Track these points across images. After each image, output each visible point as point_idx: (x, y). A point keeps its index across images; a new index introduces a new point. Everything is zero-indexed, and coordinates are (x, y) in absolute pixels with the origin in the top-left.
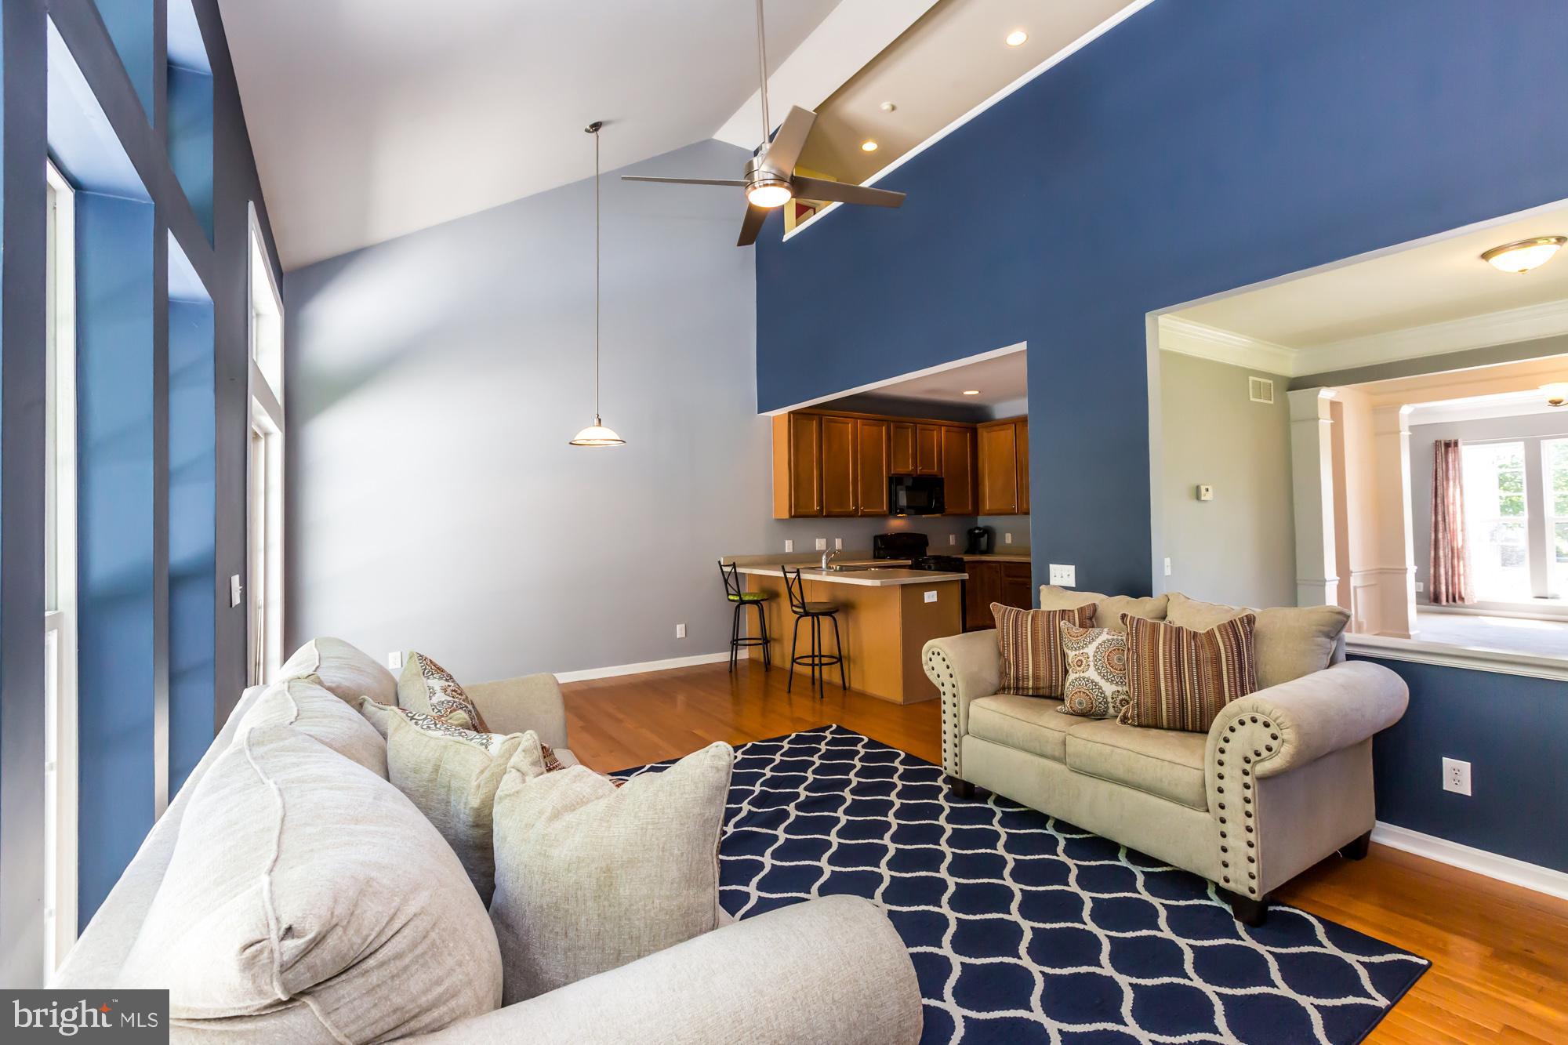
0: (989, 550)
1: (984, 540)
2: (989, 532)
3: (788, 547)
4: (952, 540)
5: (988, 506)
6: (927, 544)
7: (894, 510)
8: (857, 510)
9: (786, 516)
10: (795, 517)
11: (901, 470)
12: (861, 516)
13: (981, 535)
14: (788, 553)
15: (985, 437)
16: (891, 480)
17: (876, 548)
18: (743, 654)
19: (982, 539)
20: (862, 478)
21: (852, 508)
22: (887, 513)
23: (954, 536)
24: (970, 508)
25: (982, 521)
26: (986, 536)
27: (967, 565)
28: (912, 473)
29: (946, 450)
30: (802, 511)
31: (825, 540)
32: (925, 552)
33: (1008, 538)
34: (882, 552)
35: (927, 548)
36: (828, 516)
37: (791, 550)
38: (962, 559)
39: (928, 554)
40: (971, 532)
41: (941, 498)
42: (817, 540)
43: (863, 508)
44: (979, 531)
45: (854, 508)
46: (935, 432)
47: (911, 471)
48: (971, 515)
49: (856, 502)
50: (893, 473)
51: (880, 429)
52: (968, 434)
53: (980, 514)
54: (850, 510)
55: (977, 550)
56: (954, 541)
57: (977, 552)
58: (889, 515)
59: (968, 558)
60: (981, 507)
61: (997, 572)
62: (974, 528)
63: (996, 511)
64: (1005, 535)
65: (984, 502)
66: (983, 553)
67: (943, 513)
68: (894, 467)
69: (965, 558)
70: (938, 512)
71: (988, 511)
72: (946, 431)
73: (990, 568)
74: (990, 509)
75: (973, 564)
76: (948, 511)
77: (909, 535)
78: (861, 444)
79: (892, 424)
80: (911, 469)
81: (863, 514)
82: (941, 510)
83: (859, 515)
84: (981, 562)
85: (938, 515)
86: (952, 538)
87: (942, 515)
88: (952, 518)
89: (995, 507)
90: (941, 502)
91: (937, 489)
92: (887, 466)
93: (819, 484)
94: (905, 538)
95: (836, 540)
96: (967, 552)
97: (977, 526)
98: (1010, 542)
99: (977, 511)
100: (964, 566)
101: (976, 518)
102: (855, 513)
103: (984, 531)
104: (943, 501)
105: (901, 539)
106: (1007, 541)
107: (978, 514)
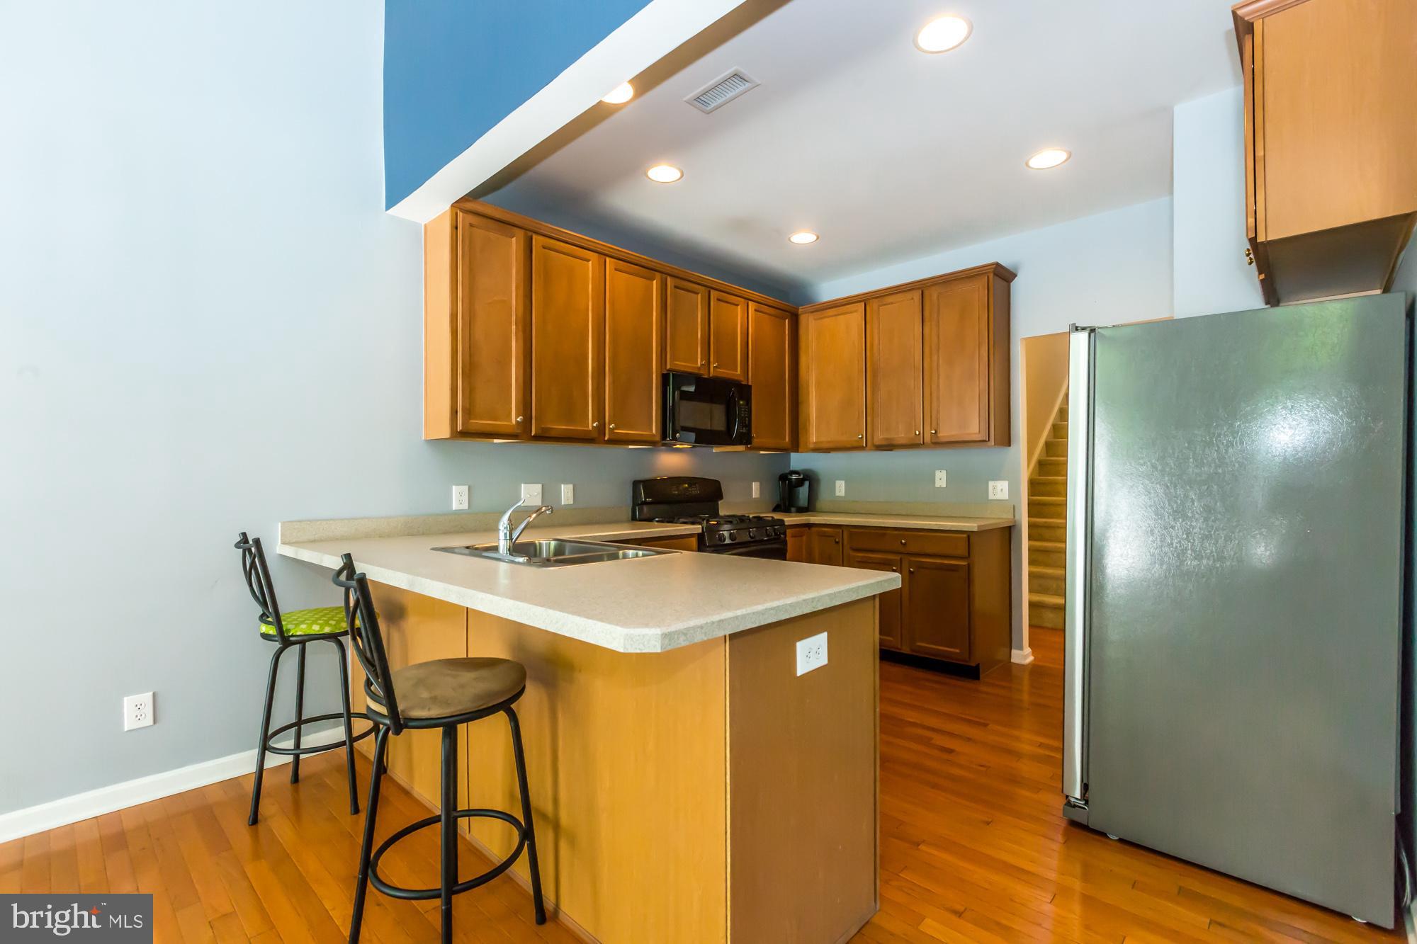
0: (809, 508)
1: (803, 491)
2: (809, 477)
3: (458, 499)
4: (756, 489)
5: (813, 436)
6: (721, 497)
7: (668, 435)
8: (601, 429)
9: (445, 432)
10: (466, 434)
11: (682, 365)
12: (610, 441)
13: (800, 483)
14: (458, 513)
15: (811, 327)
16: (665, 378)
17: (636, 503)
18: (272, 761)
19: (801, 489)
20: (613, 367)
21: (592, 424)
22: (658, 438)
23: (758, 484)
24: (787, 440)
25: (798, 461)
26: (807, 483)
27: (788, 531)
29: (755, 340)
30: (479, 423)
31: (540, 486)
32: (717, 508)
33: (840, 488)
34: (645, 508)
35: (720, 502)
36: (540, 438)
37: (465, 506)
38: (783, 521)
39: (722, 513)
40: (784, 477)
41: (747, 419)
42: (523, 485)
43: (611, 427)
44: (794, 477)
45: (595, 425)
46: (739, 307)
47: (699, 368)
48: (787, 451)
49: (599, 414)
50: (668, 367)
51: (649, 282)
52: (787, 321)
53: (800, 450)
54: (586, 429)
55: (793, 507)
56: (758, 492)
57: (793, 509)
58: (660, 444)
59: (790, 519)
60: (802, 439)
61: (837, 543)
62: (787, 471)
63: (825, 446)
64: (835, 483)
65: (807, 431)
66: (801, 510)
67: (747, 445)
68: (673, 358)
69: (786, 519)
70: (741, 444)
71: (812, 446)
72: (756, 310)
73: (824, 535)
74: (815, 443)
75: (798, 529)
76: (756, 442)
77: (692, 481)
78: (612, 304)
79: (669, 279)
80: (699, 364)
81: (613, 437)
82: (745, 439)
83: (606, 439)
84: (809, 526)
85: (741, 448)
86: (755, 486)
87: (747, 448)
88: (762, 452)
89: (823, 439)
90: (746, 426)
91: (741, 402)
92: (659, 353)
93: (521, 371)
94: (686, 485)
95: (562, 486)
96: (777, 509)
97: (791, 469)
98: (842, 494)
99: (795, 446)
100: (785, 534)
101: (793, 456)
102: (595, 435)
103: (801, 477)
104: (749, 426)
105: (681, 488)
106: (838, 494)
107: (797, 451)
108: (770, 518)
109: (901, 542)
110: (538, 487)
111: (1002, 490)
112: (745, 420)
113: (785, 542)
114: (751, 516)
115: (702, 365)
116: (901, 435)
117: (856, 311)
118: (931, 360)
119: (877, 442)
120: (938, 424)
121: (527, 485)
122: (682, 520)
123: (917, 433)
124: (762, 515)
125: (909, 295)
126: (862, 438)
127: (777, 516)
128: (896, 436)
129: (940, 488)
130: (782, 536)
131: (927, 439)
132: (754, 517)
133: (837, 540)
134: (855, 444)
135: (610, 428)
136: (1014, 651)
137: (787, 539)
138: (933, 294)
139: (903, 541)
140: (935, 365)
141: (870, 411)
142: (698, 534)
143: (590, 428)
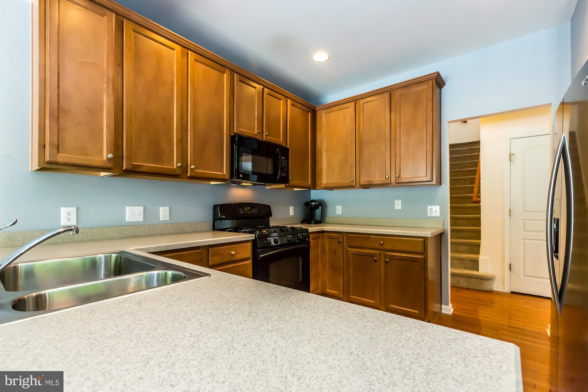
0: (321, 221)
1: (318, 212)
2: (321, 204)
3: (67, 217)
4: (291, 211)
5: (324, 180)
6: (271, 215)
7: (235, 175)
8: (184, 168)
11: (245, 131)
12: (192, 178)
13: (317, 207)
15: (323, 118)
16: (232, 139)
17: (215, 218)
19: (317, 210)
20: (194, 127)
21: (176, 164)
22: (227, 177)
23: (293, 207)
24: (310, 182)
25: (315, 195)
26: (320, 207)
27: (311, 236)
28: (258, 137)
29: (291, 122)
30: (70, 157)
31: (143, 207)
32: (268, 222)
33: (339, 210)
34: (221, 223)
35: (270, 218)
36: (131, 172)
37: (74, 223)
38: (307, 229)
39: (271, 225)
40: (307, 204)
41: (286, 168)
42: (127, 207)
43: (192, 167)
44: (313, 204)
45: (179, 165)
46: (282, 101)
47: (256, 135)
48: (309, 188)
49: (183, 157)
50: (235, 131)
51: (222, 74)
52: (310, 114)
53: (317, 188)
54: (173, 168)
55: (313, 220)
56: (293, 212)
57: (313, 222)
58: (229, 182)
59: (312, 228)
60: (318, 183)
61: (340, 242)
62: (309, 201)
63: (331, 185)
64: (336, 207)
65: (320, 177)
66: (318, 222)
67: (287, 184)
68: (238, 126)
69: (309, 229)
70: (283, 183)
71: (323, 186)
72: (291, 104)
73: (330, 238)
74: (325, 184)
75: (316, 234)
76: (292, 182)
77: (252, 205)
78: (193, 84)
79: (235, 74)
80: (256, 133)
81: (193, 174)
82: (285, 180)
83: (188, 176)
84: (323, 232)
85: (282, 186)
86: (291, 209)
87: (286, 186)
88: (295, 189)
89: (330, 182)
90: (285, 172)
91: (283, 158)
92: (229, 121)
93: (113, 120)
94: (249, 208)
95: (161, 208)
96: (303, 222)
97: (311, 199)
98: (340, 213)
99: (314, 186)
100: (308, 237)
101: (312, 192)
102: (179, 172)
103: (317, 204)
104: (287, 172)
105: (245, 210)
106: (337, 213)
107: (315, 188)
108: (300, 228)
109: (380, 243)
110: (140, 209)
111: (436, 211)
112: (285, 169)
113: (309, 243)
114: (288, 226)
115: (258, 133)
116: (377, 179)
117: (350, 107)
118: (396, 134)
119: (362, 182)
120: (400, 172)
121: (129, 207)
122: (243, 230)
123: (387, 177)
124: (295, 226)
125: (382, 96)
126: (353, 180)
127: (304, 226)
128: (374, 179)
129: (398, 210)
130: (307, 239)
131: (393, 180)
132: (290, 228)
133: (340, 241)
134: (349, 184)
135: (191, 169)
136: (443, 306)
137: (310, 240)
138: (397, 95)
139: (381, 242)
140: (398, 136)
141: (358, 164)
142: (253, 240)
143: (175, 167)
